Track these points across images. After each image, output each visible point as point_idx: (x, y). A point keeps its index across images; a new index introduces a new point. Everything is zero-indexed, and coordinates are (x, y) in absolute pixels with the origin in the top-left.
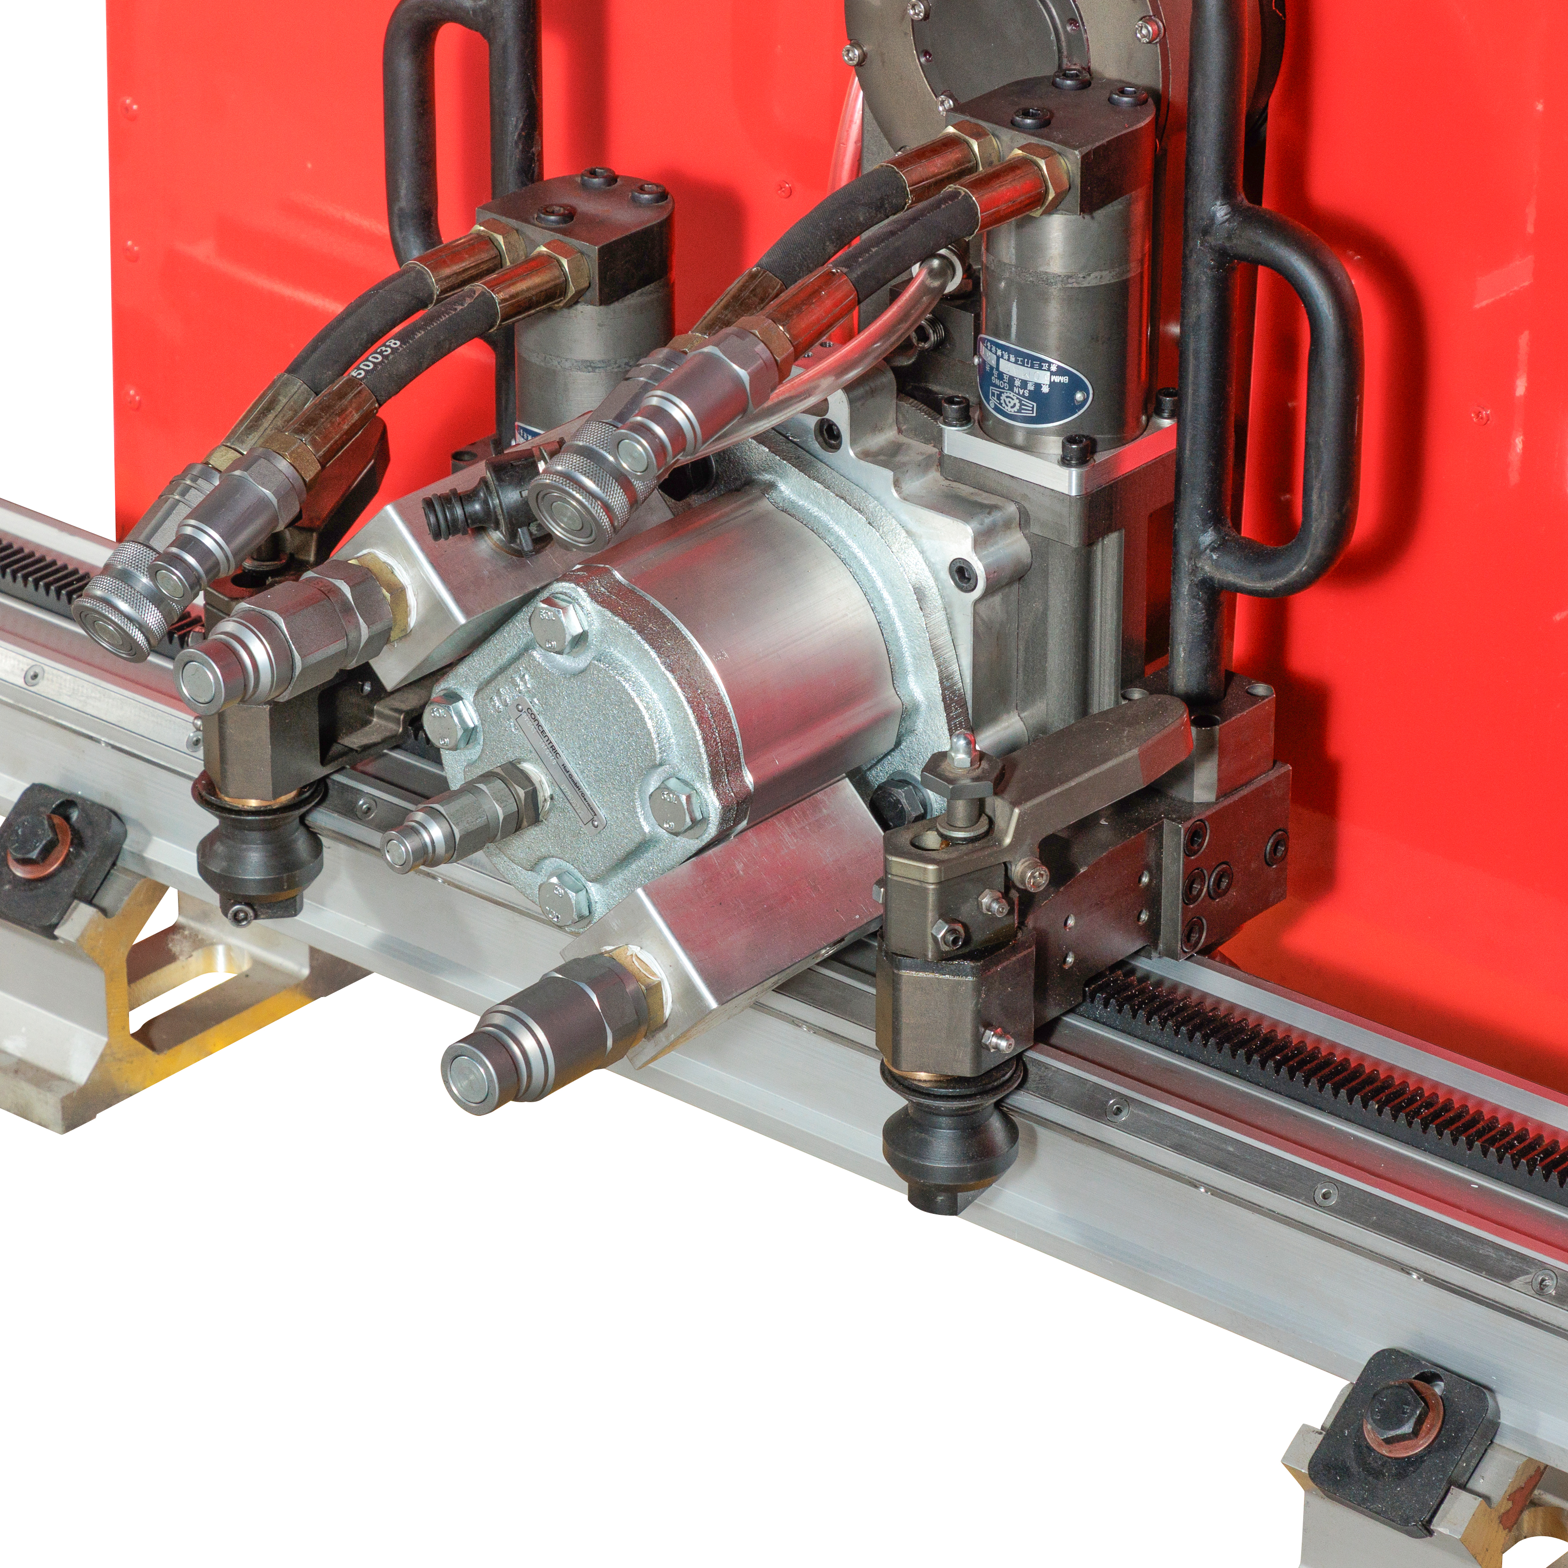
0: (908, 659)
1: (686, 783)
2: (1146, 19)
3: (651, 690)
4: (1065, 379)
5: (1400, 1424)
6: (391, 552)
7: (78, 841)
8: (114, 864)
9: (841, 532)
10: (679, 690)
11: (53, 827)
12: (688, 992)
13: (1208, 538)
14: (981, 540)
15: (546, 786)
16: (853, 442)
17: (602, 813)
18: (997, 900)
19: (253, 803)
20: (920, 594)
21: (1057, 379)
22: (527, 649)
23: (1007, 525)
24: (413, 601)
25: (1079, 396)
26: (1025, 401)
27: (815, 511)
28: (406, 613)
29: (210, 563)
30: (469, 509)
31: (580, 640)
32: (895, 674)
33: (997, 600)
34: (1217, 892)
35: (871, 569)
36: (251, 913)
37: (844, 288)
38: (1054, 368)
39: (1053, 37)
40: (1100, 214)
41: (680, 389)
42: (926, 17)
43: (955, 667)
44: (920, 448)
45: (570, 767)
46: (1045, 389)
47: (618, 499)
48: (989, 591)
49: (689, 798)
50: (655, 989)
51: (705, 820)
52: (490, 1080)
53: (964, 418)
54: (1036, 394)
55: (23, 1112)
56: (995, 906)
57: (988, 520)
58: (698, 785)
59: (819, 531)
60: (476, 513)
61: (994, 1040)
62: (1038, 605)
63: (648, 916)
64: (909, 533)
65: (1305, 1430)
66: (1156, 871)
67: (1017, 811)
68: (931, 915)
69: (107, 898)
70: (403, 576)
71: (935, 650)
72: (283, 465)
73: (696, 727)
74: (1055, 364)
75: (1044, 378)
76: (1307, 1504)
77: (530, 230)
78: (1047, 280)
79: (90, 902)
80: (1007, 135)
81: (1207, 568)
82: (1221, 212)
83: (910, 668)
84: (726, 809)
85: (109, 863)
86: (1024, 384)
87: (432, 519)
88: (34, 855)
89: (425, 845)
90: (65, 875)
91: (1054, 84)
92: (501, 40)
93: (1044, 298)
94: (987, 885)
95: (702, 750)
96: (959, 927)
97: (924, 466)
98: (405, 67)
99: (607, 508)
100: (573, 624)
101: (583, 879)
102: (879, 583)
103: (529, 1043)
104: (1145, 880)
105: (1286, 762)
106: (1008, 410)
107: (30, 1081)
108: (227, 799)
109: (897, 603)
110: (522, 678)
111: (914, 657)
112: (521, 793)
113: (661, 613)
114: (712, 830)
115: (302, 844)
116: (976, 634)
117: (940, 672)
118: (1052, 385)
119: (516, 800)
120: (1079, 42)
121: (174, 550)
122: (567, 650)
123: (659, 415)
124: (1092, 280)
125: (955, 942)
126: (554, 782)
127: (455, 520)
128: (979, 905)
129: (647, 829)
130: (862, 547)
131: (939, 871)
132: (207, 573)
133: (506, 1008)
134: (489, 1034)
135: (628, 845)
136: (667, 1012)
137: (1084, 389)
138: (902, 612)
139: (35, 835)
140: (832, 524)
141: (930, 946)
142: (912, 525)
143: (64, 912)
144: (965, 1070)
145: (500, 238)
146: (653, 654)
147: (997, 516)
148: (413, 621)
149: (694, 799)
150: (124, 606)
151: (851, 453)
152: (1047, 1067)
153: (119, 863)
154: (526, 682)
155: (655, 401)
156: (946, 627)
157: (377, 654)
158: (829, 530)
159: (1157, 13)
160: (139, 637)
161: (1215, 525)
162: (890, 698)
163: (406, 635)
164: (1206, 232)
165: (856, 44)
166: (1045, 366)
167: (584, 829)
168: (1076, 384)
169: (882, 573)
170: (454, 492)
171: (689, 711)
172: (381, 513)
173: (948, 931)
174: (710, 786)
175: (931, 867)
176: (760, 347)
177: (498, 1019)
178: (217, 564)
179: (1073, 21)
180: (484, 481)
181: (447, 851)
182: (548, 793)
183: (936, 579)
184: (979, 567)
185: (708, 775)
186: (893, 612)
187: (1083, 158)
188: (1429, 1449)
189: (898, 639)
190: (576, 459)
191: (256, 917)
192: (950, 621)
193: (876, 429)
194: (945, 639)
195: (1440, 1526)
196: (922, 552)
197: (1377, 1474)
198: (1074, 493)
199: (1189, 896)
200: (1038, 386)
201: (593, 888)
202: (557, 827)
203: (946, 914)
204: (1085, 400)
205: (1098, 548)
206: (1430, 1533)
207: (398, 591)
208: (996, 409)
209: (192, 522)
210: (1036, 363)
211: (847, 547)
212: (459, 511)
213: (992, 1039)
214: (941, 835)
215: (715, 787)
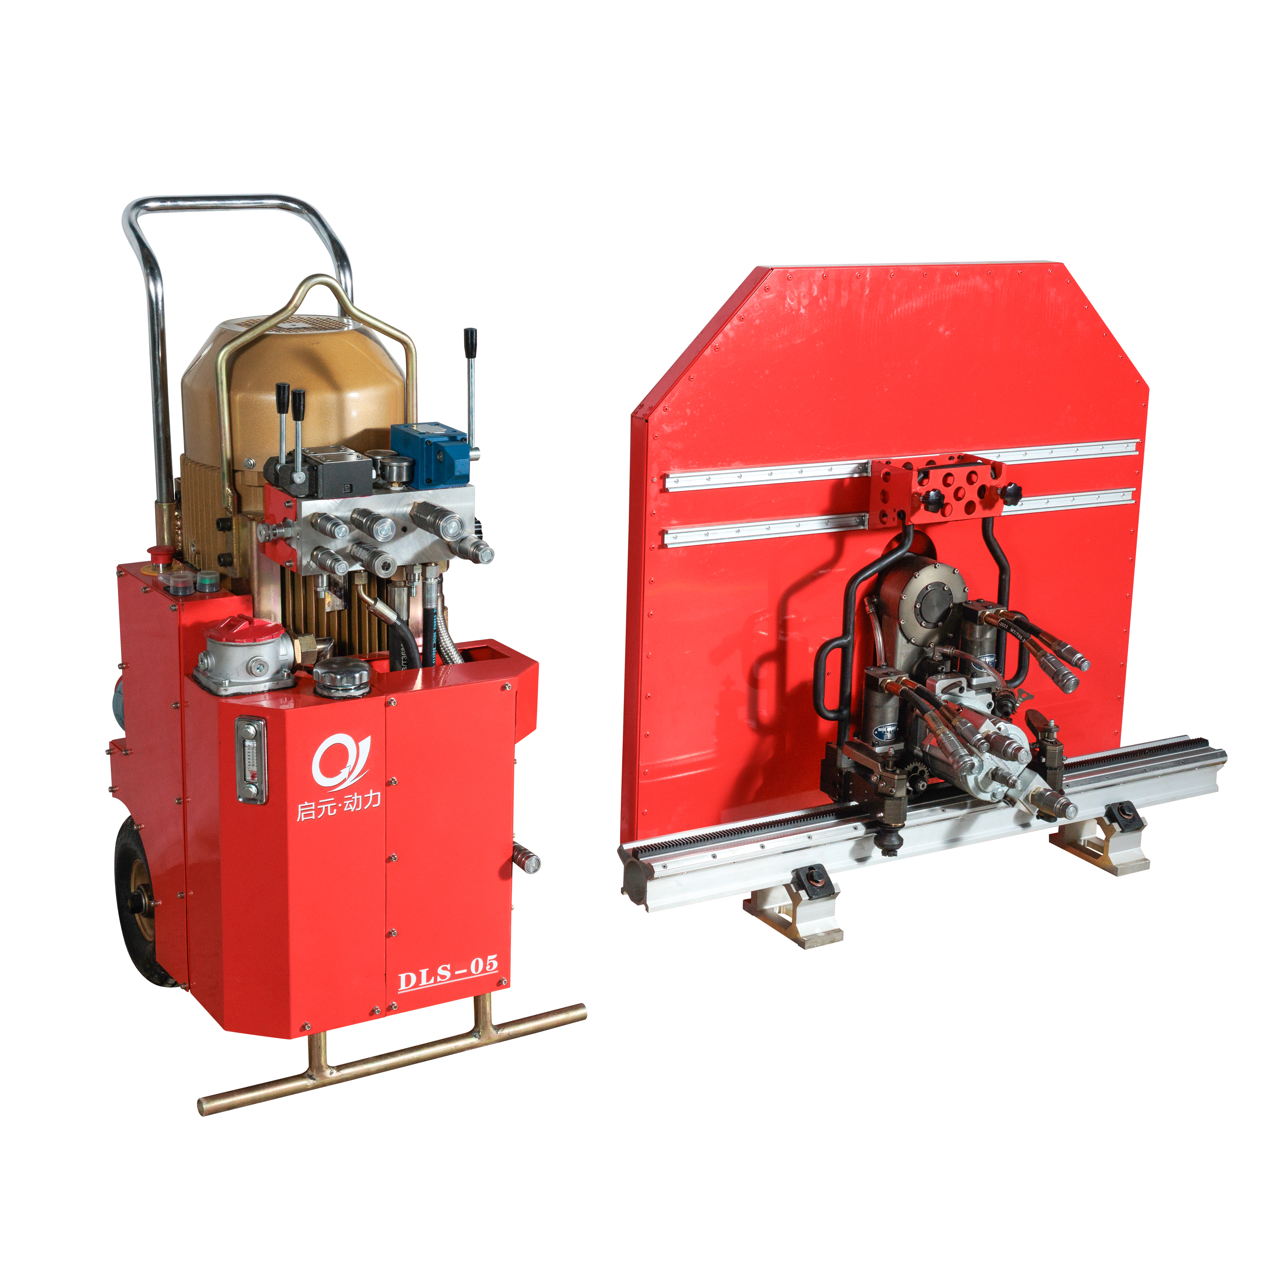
25: (995, 661)
88: (817, 880)
93: (985, 643)
120: (952, 598)
168: (995, 658)
179: (951, 594)
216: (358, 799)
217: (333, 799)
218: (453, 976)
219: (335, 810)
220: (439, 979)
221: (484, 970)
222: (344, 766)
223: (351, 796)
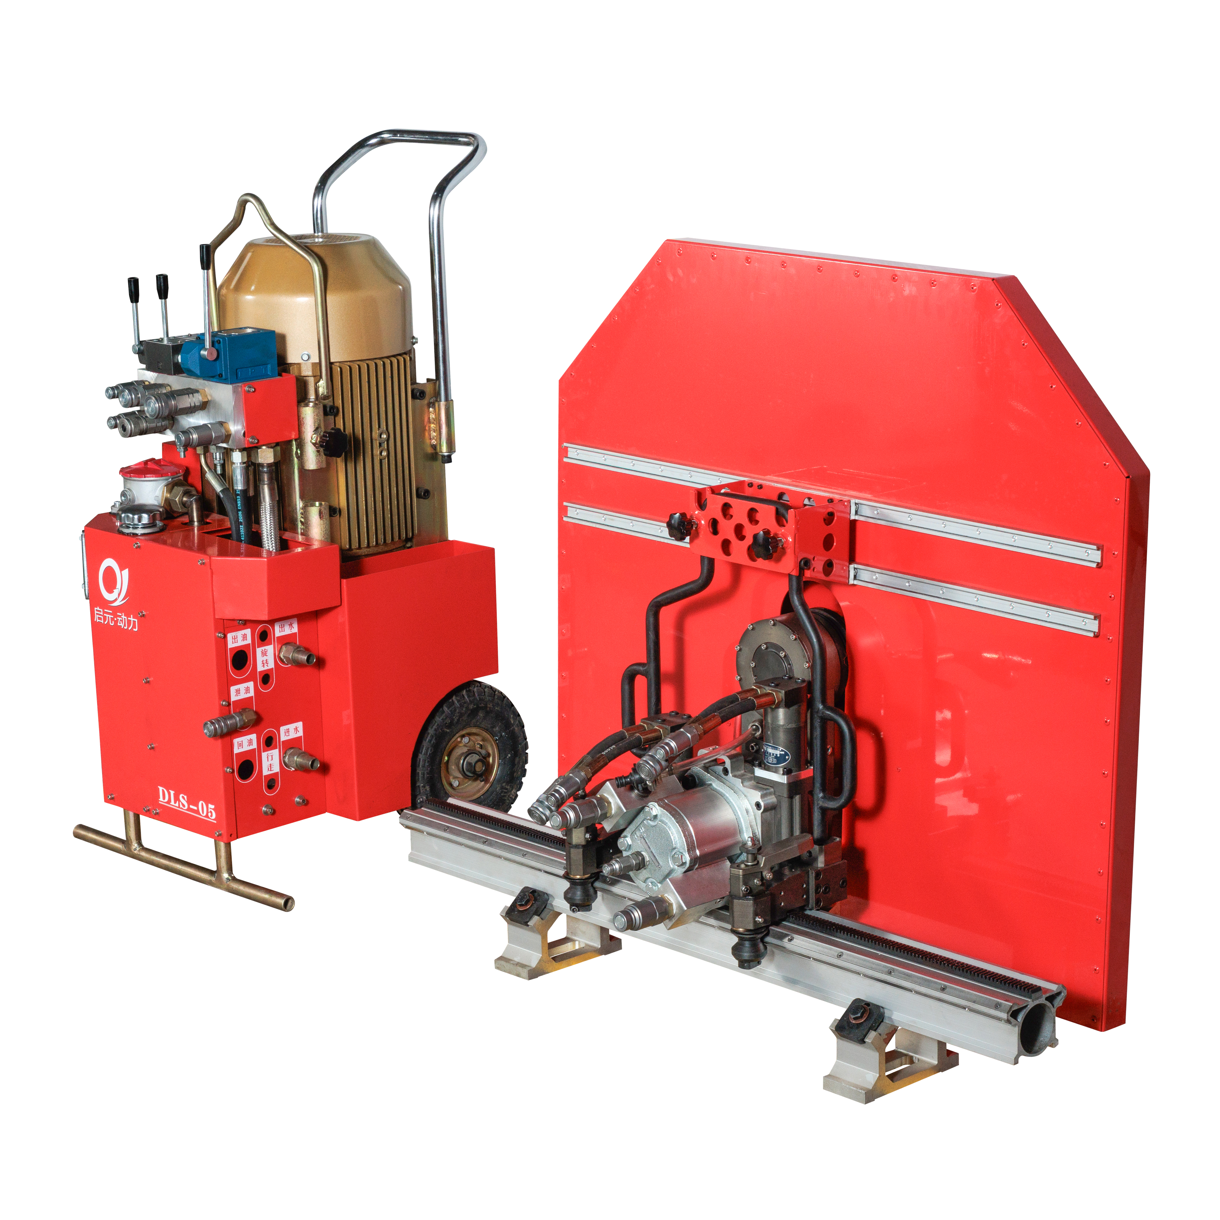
0: (744, 829)
1: (681, 853)
2: (807, 662)
3: (672, 828)
4: (783, 753)
5: (857, 1013)
6: (608, 794)
7: (536, 900)
8: (545, 907)
9: (728, 795)
10: (679, 828)
11: (529, 896)
12: (680, 907)
13: (821, 795)
14: (762, 797)
15: (647, 857)
16: (731, 773)
17: (661, 863)
18: (758, 881)
19: (578, 877)
20: (747, 812)
21: (782, 753)
22: (643, 821)
23: (770, 794)
24: (613, 806)
25: (787, 757)
26: (774, 759)
27: (721, 790)
28: (611, 810)
29: (562, 797)
30: (626, 780)
31: (656, 817)
32: (740, 832)
33: (768, 813)
34: (825, 892)
35: (735, 805)
36: (577, 909)
37: (718, 719)
38: (780, 750)
39: (785, 669)
40: (791, 708)
41: (673, 739)
42: (755, 666)
43: (757, 831)
44: (749, 775)
45: (653, 851)
46: (778, 756)
47: (658, 767)
48: (765, 811)
49: (681, 856)
50: (671, 905)
51: (685, 863)
52: (625, 922)
53: (760, 766)
54: (776, 757)
55: (518, 975)
56: (758, 882)
57: (765, 792)
58: (684, 853)
59: (722, 795)
60: (628, 781)
61: (758, 919)
62: (779, 816)
63: (670, 886)
64: (745, 796)
65: (836, 1020)
66: (808, 885)
67: (764, 858)
68: (741, 883)
69: (543, 915)
70: (611, 800)
71: (751, 826)
72: (583, 774)
73: (683, 837)
74: (781, 748)
75: (778, 753)
76: (837, 1042)
77: (653, 723)
78: (779, 726)
79: (539, 916)
80: (767, 688)
81: (821, 803)
82: (821, 707)
83: (745, 831)
84: (691, 860)
85: (544, 906)
86: (773, 754)
87: (617, 782)
88: (523, 903)
89: (614, 869)
90: (532, 908)
91: (783, 678)
92: (650, 677)
93: (778, 731)
94: (756, 877)
95: (685, 843)
96: (748, 887)
97: (750, 779)
98: (627, 687)
99: (655, 770)
100: (654, 813)
101: (656, 882)
102: (737, 809)
103: (636, 914)
104: (805, 886)
105: (846, 859)
106: (770, 762)
107: (520, 966)
108: (572, 876)
109: (741, 814)
110: (642, 829)
111: (746, 828)
112: (640, 858)
113: (676, 810)
114: (688, 865)
115: (591, 891)
116: (762, 822)
117: (752, 832)
118: (780, 754)
119: (639, 860)
120: (791, 670)
121: (553, 792)
122: (652, 819)
123: (668, 744)
124: (790, 726)
125: (747, 891)
126: (649, 857)
127: (623, 782)
128: (754, 882)
129: (672, 866)
130: (733, 799)
131: (743, 872)
132: (561, 799)
133: (632, 905)
134: (627, 911)
135: (667, 872)
136: (674, 912)
137: (788, 755)
138: (742, 816)
139: (524, 898)
140: (725, 793)
141: (741, 893)
142: (746, 794)
143: (531, 918)
144: (751, 927)
145: (645, 725)
146: (673, 819)
147: (768, 791)
148: (613, 812)
149: (683, 857)
150: (541, 809)
151: (731, 775)
152: (774, 930)
153: (547, 907)
154: (643, 830)
155: (667, 741)
156: (754, 820)
157: (603, 820)
158: (725, 795)
159: (810, 661)
160: (544, 817)
161: (823, 792)
162: (739, 838)
163: (611, 817)
164: (817, 712)
165: (739, 675)
166: (778, 749)
167: (657, 868)
168: (786, 754)
169: (737, 806)
170: (623, 776)
171: (682, 833)
172: (606, 784)
173: (745, 888)
174: (687, 853)
175: (741, 871)
176: (695, 730)
177: (630, 908)
178: (564, 797)
179: (790, 664)
180: (631, 774)
181: (619, 871)
182: (648, 860)
183: (752, 808)
184: (762, 804)
185: (686, 850)
186: (740, 816)
187: (785, 692)
188: (865, 1021)
189: (741, 823)
190: (648, 757)
191: (579, 911)
192: (755, 819)
193: (738, 770)
194: (754, 823)
195: (866, 1040)
196: (748, 801)
197: (852, 1028)
198: (786, 783)
199: (817, 892)
200: (776, 755)
201: (659, 884)
202: (650, 869)
203: (745, 884)
204: (789, 758)
205: (794, 800)
206: (864, 1042)
207: (609, 803)
208: (767, 762)
209: (559, 786)
210: (776, 748)
211: (729, 799)
212: (624, 780)
213: (757, 919)
214: (745, 864)
215: (689, 854)
216: (125, 619)
217: (111, 612)
218: (189, 809)
219: (113, 622)
220: (181, 806)
221: (207, 816)
222: (115, 588)
223: (121, 614)
